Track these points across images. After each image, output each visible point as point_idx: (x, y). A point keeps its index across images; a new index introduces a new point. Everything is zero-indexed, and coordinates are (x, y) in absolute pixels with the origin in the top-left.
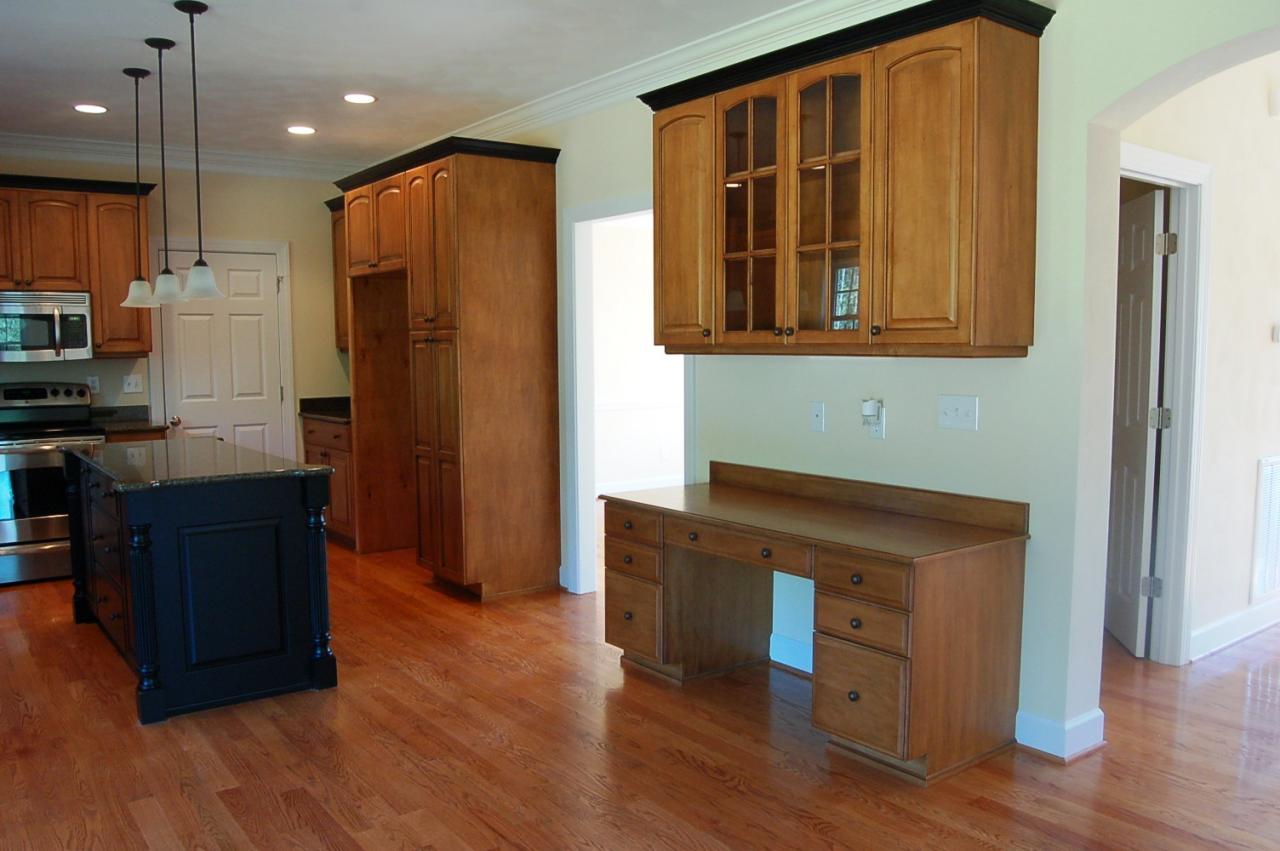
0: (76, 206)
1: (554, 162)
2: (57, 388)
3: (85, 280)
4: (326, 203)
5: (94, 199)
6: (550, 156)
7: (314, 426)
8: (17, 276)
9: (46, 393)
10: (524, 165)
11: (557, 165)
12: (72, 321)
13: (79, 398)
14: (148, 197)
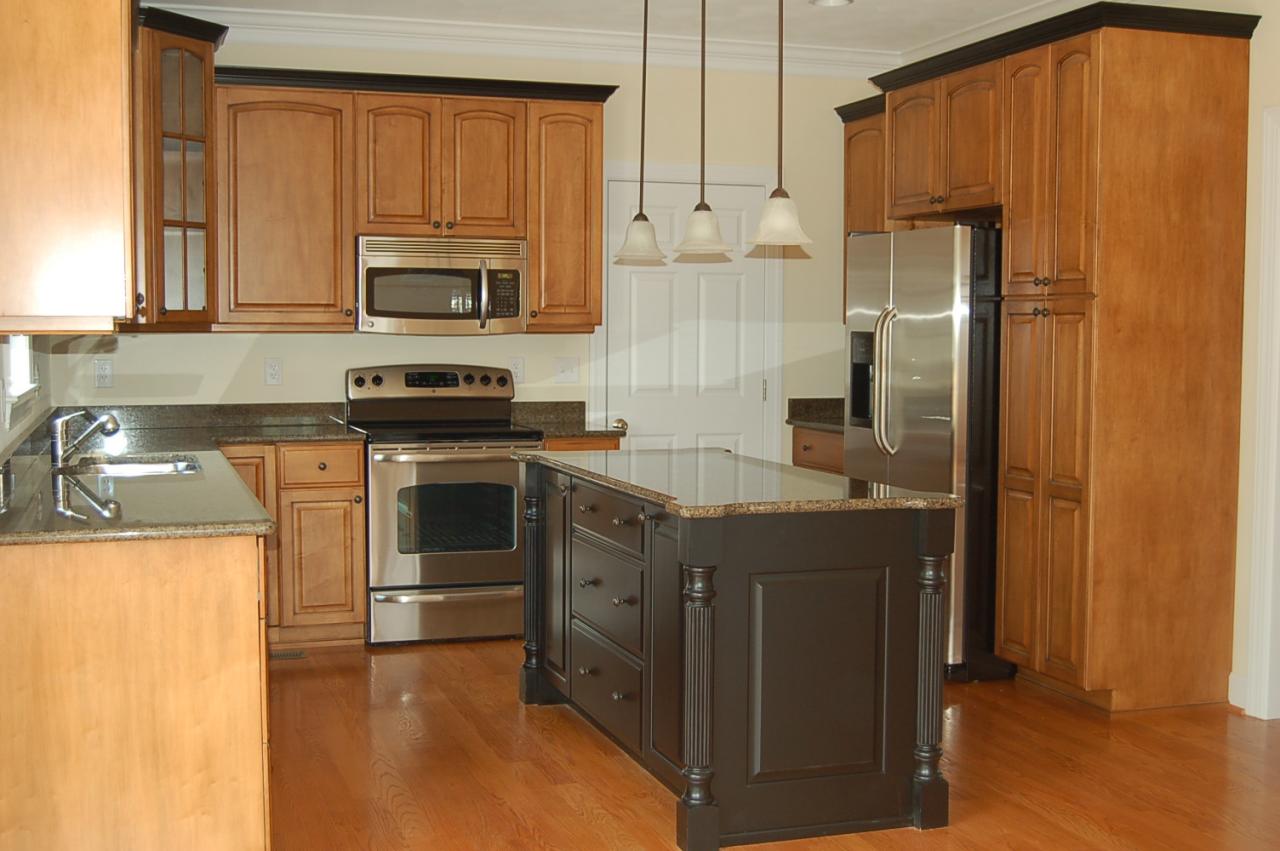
0: (514, 118)
1: (1249, 35)
2: (472, 373)
3: (519, 223)
4: (836, 109)
5: (537, 107)
6: (1242, 26)
7: (811, 438)
8: (435, 217)
9: (457, 379)
10: (1202, 41)
11: (1252, 41)
12: (501, 280)
13: (497, 387)
14: (605, 105)
